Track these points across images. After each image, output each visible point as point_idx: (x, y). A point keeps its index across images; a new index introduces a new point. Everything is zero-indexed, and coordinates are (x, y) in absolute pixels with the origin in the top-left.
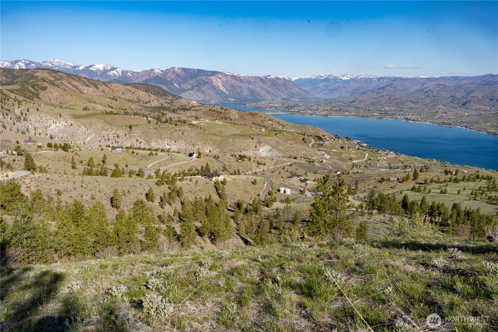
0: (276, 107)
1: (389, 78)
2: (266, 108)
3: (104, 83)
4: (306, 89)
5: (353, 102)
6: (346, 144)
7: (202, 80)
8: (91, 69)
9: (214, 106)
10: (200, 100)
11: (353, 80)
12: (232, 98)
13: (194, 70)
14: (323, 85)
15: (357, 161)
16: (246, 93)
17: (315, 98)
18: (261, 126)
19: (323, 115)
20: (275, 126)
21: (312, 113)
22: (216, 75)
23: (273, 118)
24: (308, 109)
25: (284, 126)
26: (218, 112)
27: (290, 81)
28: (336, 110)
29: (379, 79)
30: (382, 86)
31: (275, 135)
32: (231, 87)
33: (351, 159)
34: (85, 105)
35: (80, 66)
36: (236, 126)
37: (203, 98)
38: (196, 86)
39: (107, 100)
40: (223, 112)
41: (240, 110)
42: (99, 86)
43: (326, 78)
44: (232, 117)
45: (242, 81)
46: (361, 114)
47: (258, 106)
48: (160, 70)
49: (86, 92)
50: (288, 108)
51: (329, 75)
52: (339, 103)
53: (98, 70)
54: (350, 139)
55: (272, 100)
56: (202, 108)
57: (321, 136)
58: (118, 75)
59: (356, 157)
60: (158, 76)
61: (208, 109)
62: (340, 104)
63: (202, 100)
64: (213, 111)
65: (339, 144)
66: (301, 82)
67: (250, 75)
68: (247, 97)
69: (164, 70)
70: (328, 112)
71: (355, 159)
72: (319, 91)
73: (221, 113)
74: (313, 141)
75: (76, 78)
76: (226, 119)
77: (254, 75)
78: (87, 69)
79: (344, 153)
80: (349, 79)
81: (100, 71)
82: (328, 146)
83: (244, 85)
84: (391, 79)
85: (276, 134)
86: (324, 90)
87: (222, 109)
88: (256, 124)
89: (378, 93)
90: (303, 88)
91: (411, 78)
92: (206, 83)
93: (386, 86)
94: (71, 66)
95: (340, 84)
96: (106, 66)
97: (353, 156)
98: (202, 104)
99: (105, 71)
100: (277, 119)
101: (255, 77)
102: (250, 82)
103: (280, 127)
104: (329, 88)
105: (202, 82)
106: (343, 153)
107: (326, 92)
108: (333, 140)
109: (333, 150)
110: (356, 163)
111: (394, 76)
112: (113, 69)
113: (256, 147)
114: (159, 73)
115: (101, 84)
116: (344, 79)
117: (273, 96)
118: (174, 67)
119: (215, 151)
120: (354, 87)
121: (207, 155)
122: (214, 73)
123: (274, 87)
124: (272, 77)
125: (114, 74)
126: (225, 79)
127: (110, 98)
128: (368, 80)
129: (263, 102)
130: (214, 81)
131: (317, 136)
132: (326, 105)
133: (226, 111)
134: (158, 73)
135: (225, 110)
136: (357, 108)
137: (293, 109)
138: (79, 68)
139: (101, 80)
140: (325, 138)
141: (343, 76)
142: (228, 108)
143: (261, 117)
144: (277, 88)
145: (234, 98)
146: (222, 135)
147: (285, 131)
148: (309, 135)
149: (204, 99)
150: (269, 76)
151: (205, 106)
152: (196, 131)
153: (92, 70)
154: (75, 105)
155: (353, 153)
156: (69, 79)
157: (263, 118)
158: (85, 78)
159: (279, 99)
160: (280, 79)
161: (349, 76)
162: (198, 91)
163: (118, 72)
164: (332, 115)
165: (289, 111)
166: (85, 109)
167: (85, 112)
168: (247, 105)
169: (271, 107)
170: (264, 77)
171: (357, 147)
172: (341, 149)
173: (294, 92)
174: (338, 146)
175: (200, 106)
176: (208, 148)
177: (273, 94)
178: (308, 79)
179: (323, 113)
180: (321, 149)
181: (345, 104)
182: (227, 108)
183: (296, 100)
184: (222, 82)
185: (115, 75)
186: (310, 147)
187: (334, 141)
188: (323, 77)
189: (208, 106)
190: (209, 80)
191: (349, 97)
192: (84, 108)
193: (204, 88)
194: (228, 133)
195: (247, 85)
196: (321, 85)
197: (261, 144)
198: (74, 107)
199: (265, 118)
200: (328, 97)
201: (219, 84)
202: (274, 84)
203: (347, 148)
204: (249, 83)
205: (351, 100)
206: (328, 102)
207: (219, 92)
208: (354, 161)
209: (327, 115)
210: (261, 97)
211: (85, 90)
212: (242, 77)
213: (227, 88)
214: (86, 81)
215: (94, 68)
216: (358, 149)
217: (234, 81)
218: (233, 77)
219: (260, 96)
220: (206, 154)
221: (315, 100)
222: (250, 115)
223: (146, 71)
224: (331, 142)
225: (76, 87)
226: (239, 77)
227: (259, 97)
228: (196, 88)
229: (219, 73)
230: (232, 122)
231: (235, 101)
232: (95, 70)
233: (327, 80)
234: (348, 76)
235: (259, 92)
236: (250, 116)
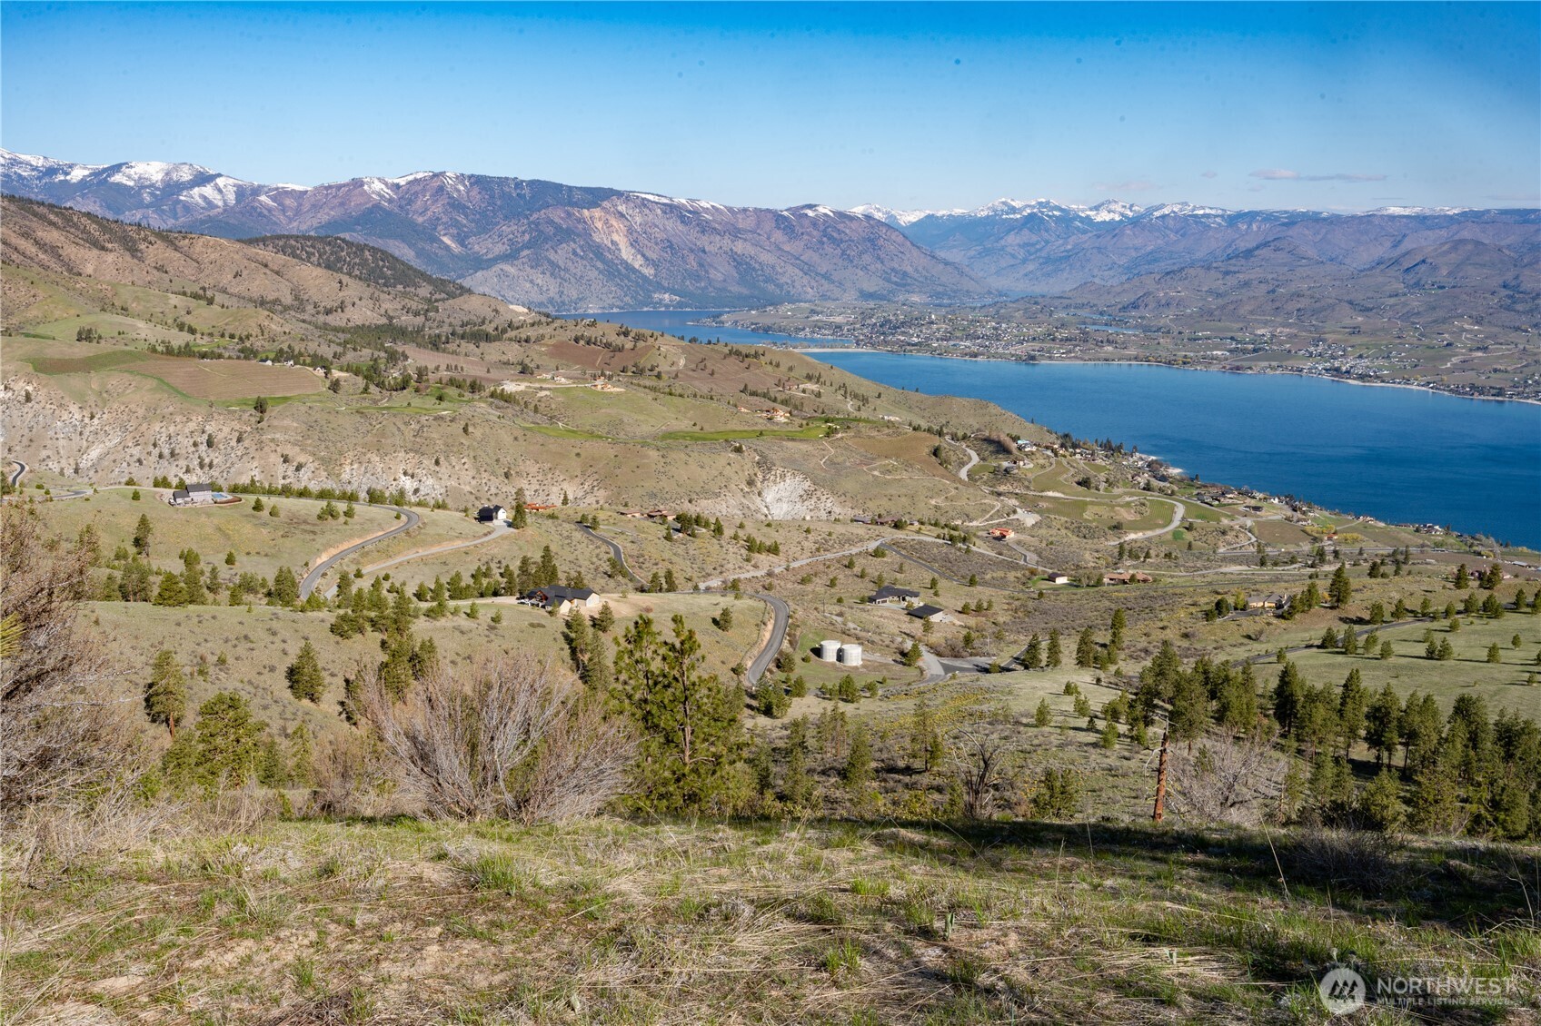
0: (839, 327)
1: (1269, 217)
2: (798, 330)
3: (163, 236)
4: (955, 256)
5: (1135, 306)
6: (1099, 469)
7: (550, 222)
8: (117, 178)
9: (593, 324)
10: (543, 298)
11: (1135, 222)
12: (666, 290)
13: (518, 184)
14: (1018, 240)
15: (1140, 535)
16: (721, 272)
17: (989, 293)
18: (775, 400)
19: (1018, 359)
20: (831, 398)
21: (975, 349)
22: (605, 204)
23: (822, 367)
24: (959, 334)
25: (865, 400)
26: (608, 345)
27: (890, 226)
28: (1067, 340)
29: (1234, 219)
30: (1244, 245)
31: (828, 435)
32: (663, 249)
33: (1117, 527)
34: (86, 321)
35: (71, 166)
36: (676, 400)
37: (553, 291)
38: (526, 246)
39: (174, 300)
40: (629, 345)
41: (693, 340)
42: (143, 246)
43: (1032, 216)
44: (664, 367)
45: (704, 228)
46: (1164, 354)
47: (765, 321)
48: (386, 184)
49: (89, 269)
50: (885, 329)
51: (1040, 204)
52: (1079, 312)
53: (143, 184)
54: (1119, 448)
55: (824, 297)
56: (547, 330)
57: (1004, 438)
58: (220, 204)
59: (1138, 517)
60: (377, 206)
61: (571, 334)
62: (1084, 313)
63: (551, 301)
64: (588, 343)
65: (1072, 471)
66: (935, 231)
67: (737, 204)
68: (725, 289)
69: (402, 182)
70: (1037, 345)
71: (1135, 527)
72: (1003, 263)
73: (620, 349)
74: (975, 459)
75: (52, 217)
76: (639, 372)
77: (751, 205)
78: (100, 182)
79: (1092, 503)
80: (1117, 218)
81: (152, 185)
82: (1030, 476)
83: (712, 244)
84: (1277, 219)
85: (830, 433)
86: (1024, 261)
87: (626, 334)
88: (754, 394)
89: (1227, 273)
90: (942, 254)
91: (1353, 217)
92: (565, 235)
93: (1257, 248)
94: (35, 169)
95: (1085, 237)
96: (176, 168)
97: (1126, 515)
98: (548, 316)
99: (172, 188)
100: (838, 375)
101: (757, 211)
102: (739, 231)
103: (850, 406)
104: (1044, 254)
105: (550, 230)
106: (1086, 503)
107: (1031, 267)
108: (1049, 453)
109: (1050, 494)
110: (1136, 541)
111: (1290, 208)
112: (203, 179)
113: (751, 483)
114: (382, 196)
115: (152, 239)
116: (1099, 219)
117: (826, 285)
118: (443, 174)
119: (591, 499)
120: (1136, 249)
121: (552, 517)
122: (597, 196)
123: (829, 249)
124: (821, 210)
125: (204, 198)
126: (638, 219)
127: (184, 294)
128: (1190, 225)
129: (787, 309)
130: (599, 225)
131: (988, 441)
132: (1032, 317)
133: (641, 344)
134: (379, 194)
135: (638, 338)
136: (1146, 329)
137: (903, 333)
138: (67, 174)
139: (156, 222)
140: (1020, 448)
141: (1097, 208)
142: (650, 332)
143: (778, 365)
144: (844, 252)
145: (673, 291)
146: (622, 435)
147: (867, 421)
148: (960, 434)
149: (557, 297)
150: (810, 207)
151: (557, 323)
152: (519, 421)
153: (119, 185)
154: (44, 320)
155: (1128, 504)
156: (24, 218)
157: (783, 368)
158: (88, 215)
159: (850, 297)
160: (852, 218)
161: (1118, 208)
162: (536, 263)
163: (220, 191)
164: (1050, 358)
165: (886, 343)
166: (85, 336)
167: (84, 350)
168: (725, 317)
169: (818, 327)
170: (795, 211)
171: (1142, 480)
172: (1081, 489)
173: (910, 270)
174: (1068, 477)
175: (540, 323)
176: (565, 486)
177: (826, 277)
178: (962, 217)
179: (1019, 350)
180: (1002, 488)
181: (1101, 314)
182: (643, 331)
183: (915, 298)
184: (630, 231)
185: (210, 204)
186: (961, 481)
187: (1053, 460)
188: (1020, 210)
189: (571, 324)
190: (579, 221)
191: (1119, 289)
192: (80, 333)
193: (561, 255)
194: (645, 429)
195: (727, 242)
196: (1012, 240)
197: (770, 469)
198: (40, 330)
199: (791, 369)
200: (1039, 288)
201: (615, 237)
202: (830, 237)
203: (1103, 486)
204: (735, 233)
205: (1126, 299)
206: (1036, 307)
207: (615, 270)
208: (1132, 536)
209: (1033, 358)
210: (780, 286)
211: (89, 260)
212: (706, 210)
213: (649, 254)
214: (93, 228)
215: (129, 177)
216: (1148, 488)
217: (673, 225)
218: (671, 209)
219: (777, 285)
220: (549, 511)
221: (989, 300)
222: (733, 359)
223: (330, 187)
224: (1041, 461)
225: (53, 250)
226: (695, 212)
227: (771, 287)
228: (526, 252)
229: (619, 194)
230: (661, 384)
231: (680, 305)
232: (131, 183)
233: (1032, 221)
234: (1113, 207)
235: (773, 267)
236: (733, 364)
